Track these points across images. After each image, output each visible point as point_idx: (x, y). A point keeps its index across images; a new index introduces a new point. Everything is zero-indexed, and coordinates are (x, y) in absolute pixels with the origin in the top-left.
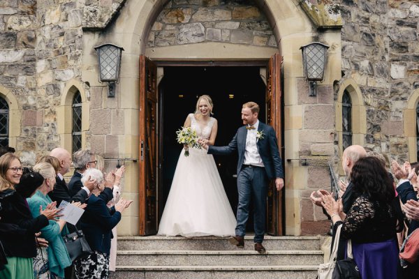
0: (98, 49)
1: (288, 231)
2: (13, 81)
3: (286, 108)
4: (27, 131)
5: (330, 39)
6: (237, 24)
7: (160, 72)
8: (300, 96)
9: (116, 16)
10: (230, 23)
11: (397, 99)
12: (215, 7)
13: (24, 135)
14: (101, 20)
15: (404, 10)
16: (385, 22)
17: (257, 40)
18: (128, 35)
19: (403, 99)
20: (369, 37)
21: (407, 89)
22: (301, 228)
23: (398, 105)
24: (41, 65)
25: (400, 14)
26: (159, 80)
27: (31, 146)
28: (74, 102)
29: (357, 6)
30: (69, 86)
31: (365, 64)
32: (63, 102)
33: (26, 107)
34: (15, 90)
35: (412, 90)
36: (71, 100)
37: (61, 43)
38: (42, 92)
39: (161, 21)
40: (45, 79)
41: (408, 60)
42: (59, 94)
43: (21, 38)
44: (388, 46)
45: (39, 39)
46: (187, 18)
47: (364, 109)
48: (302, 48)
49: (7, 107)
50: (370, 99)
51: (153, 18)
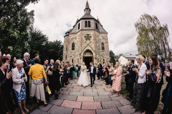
0: (80, 56)
5: (97, 55)
8: (95, 59)
12: (88, 53)
14: (80, 54)
17: (91, 55)
18: (82, 55)
20: (100, 55)
21: (102, 59)
26: (84, 58)
28: (78, 59)
31: (99, 57)
33: (75, 60)
40: (76, 58)
41: (102, 56)
43: (74, 55)
45: (76, 55)
46: (86, 53)
48: (95, 56)
50: (100, 59)
51: (84, 53)
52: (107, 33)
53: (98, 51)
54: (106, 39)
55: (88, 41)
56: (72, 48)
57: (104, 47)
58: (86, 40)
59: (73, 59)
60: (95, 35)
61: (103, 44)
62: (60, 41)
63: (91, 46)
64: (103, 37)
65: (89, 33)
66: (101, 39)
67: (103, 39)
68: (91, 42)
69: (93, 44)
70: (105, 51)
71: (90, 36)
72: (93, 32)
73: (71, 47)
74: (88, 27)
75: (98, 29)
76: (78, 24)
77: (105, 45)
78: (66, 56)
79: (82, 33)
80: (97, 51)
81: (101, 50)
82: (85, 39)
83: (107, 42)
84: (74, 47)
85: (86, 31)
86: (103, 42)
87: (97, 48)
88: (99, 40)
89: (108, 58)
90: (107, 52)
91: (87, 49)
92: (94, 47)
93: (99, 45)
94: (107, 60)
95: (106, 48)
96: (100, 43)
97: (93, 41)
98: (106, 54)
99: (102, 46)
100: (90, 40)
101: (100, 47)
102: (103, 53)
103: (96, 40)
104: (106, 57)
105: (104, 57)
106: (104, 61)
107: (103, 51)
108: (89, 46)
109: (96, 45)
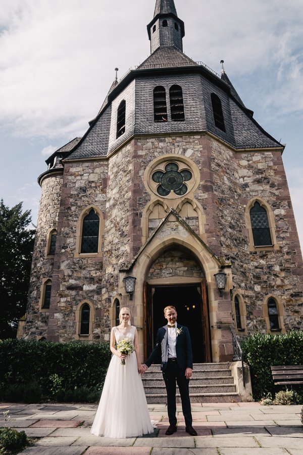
0: (125, 279)
1: (213, 360)
2: (92, 298)
3: (209, 303)
4: (97, 319)
5: (227, 271)
6: (186, 268)
7: (153, 290)
8: (215, 297)
9: (133, 265)
10: (183, 268)
11: (258, 300)
12: (176, 262)
13: (96, 321)
14: (127, 267)
15: (257, 262)
16: (250, 267)
17: (195, 275)
18: (139, 272)
19: (261, 300)
20: (244, 273)
21: (262, 296)
22: (220, 358)
23: (259, 303)
24: (104, 290)
25: (256, 264)
26: (153, 293)
27: (98, 326)
28: (117, 306)
29: (237, 260)
30: (115, 298)
31: (243, 285)
32: (112, 306)
33: (97, 309)
34: (92, 301)
35: (265, 296)
36: (115, 305)
37: (112, 280)
38: (104, 302)
39: (153, 268)
40: (105, 296)
41: (261, 283)
42: (111, 302)
43: (96, 279)
44: (252, 277)
45: (103, 279)
46: (164, 267)
47: (244, 305)
48: (215, 275)
49: (89, 309)
50: (247, 300)
51: (150, 267)
52: (280, 148)
54: (277, 179)
55: (173, 199)
56: (83, 241)
57: (268, 230)
58: (163, 191)
59: (86, 307)
60: (211, 159)
61: (258, 209)
62: (19, 206)
63: (191, 223)
64: (260, 172)
65: (177, 153)
66: (246, 185)
67: (258, 181)
68: (188, 202)
69: (201, 214)
70: (277, 248)
71: (185, 171)
72: (199, 147)
73: (78, 234)
74: (169, 119)
75: (227, 128)
76: (116, 104)
77: (272, 214)
78: (48, 289)
79: (140, 153)
80: (225, 250)
81: (250, 247)
82: (155, 185)
83: (284, 200)
84: (97, 234)
85: (161, 144)
86: (257, 202)
87: (224, 235)
88: (234, 188)
89: (300, 290)
90: (288, 253)
91: (166, 239)
92: (208, 227)
93: (237, 216)
94: (289, 301)
95: (277, 231)
96: (245, 206)
97: (200, 195)
98: (284, 270)
99: (255, 222)
100: (182, 193)
101: (245, 227)
102: (262, 262)
103: (216, 190)
104: (282, 286)
105: (275, 288)
106: (273, 311)
107: (261, 252)
108: (177, 223)
109: (220, 218)
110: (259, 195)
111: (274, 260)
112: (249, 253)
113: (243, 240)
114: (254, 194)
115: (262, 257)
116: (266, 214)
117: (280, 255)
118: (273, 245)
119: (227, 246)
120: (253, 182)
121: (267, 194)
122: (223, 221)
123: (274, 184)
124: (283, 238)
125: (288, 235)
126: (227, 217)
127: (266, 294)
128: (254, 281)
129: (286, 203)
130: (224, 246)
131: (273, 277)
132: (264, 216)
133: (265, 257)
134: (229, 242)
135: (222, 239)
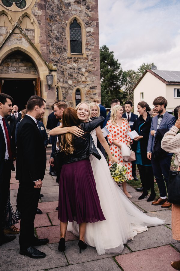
3: (42, 93)
5: (54, 73)
6: (26, 68)
7: (3, 81)
8: (46, 89)
10: (23, 67)
11: (70, 90)
12: (19, 62)
15: (71, 65)
16: (67, 68)
17: (32, 73)
19: (72, 90)
20: (63, 72)
21: (73, 87)
23: (70, 91)
25: (70, 66)
26: (3, 84)
29: (59, 63)
31: (62, 80)
35: (74, 87)
39: (2, 66)
41: (73, 79)
44: (67, 75)
46: (10, 65)
47: (62, 93)
48: (46, 76)
50: (63, 90)
53: (58, 56)
54: (91, 3)
55: (15, 11)
57: (81, 42)
58: (7, 3)
63: (29, 34)
66: (69, 4)
67: (79, 2)
68: (26, 16)
69: (36, 27)
70: (85, 56)
77: (85, 30)
80: (52, 57)
81: (68, 53)
83: (94, 21)
86: (75, 20)
87: (52, 45)
88: (61, 6)
89: (96, 85)
90: (91, 60)
91: (13, 47)
92: (41, 38)
93: (61, 30)
94: (89, 92)
95: (87, 44)
96: (67, 22)
97: (36, 11)
98: (88, 71)
99: (72, 35)
100: (22, 7)
101: (65, 39)
102: (75, 65)
103: (48, 9)
104: (85, 82)
105: (81, 83)
106: (78, 97)
107: (74, 58)
108: (21, 35)
109: (50, 32)
110: (78, 14)
111: (82, 64)
112: (66, 58)
113: (64, 48)
114: (74, 12)
115: (75, 61)
116: (81, 30)
117: (86, 61)
118: (83, 54)
119: (53, 53)
120: (75, 2)
121: (83, 14)
122: (52, 34)
123: (89, 7)
124: (90, 50)
125: (93, 47)
126: (54, 31)
127: (75, 86)
128: (68, 77)
129: (95, 23)
130: (51, 53)
131: (80, 76)
132: (79, 32)
133: (77, 62)
134: (54, 50)
135: (51, 48)
